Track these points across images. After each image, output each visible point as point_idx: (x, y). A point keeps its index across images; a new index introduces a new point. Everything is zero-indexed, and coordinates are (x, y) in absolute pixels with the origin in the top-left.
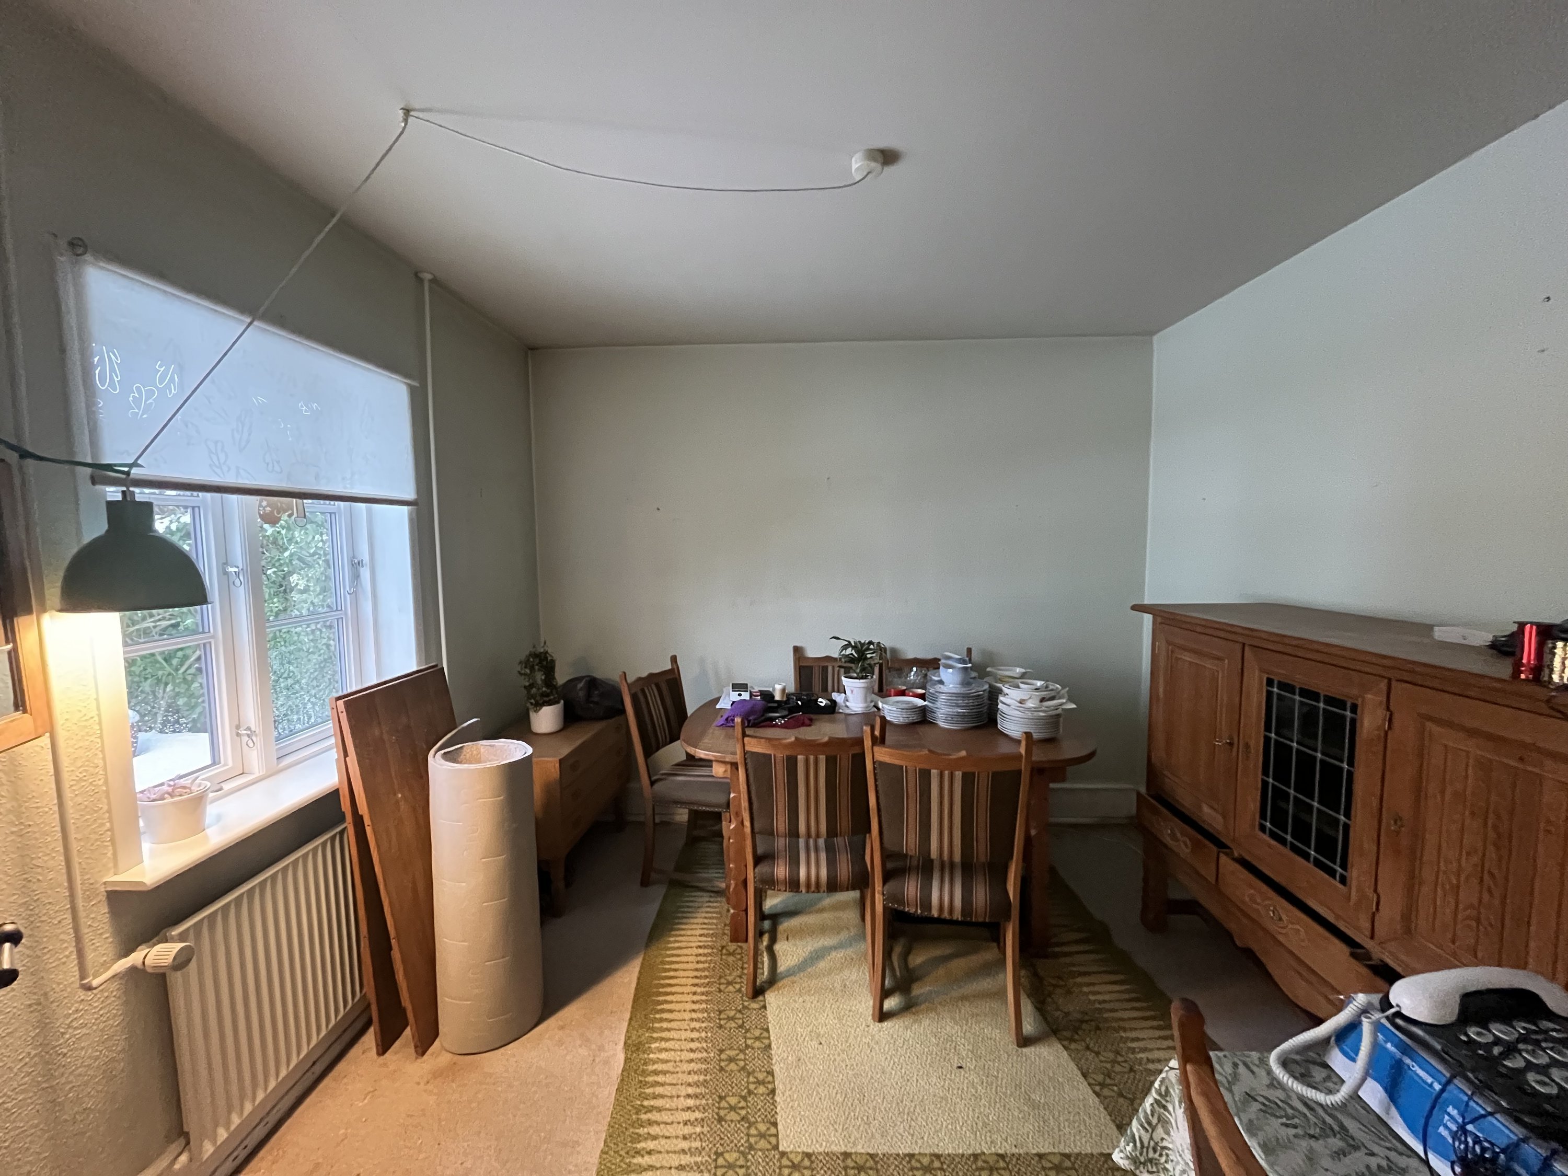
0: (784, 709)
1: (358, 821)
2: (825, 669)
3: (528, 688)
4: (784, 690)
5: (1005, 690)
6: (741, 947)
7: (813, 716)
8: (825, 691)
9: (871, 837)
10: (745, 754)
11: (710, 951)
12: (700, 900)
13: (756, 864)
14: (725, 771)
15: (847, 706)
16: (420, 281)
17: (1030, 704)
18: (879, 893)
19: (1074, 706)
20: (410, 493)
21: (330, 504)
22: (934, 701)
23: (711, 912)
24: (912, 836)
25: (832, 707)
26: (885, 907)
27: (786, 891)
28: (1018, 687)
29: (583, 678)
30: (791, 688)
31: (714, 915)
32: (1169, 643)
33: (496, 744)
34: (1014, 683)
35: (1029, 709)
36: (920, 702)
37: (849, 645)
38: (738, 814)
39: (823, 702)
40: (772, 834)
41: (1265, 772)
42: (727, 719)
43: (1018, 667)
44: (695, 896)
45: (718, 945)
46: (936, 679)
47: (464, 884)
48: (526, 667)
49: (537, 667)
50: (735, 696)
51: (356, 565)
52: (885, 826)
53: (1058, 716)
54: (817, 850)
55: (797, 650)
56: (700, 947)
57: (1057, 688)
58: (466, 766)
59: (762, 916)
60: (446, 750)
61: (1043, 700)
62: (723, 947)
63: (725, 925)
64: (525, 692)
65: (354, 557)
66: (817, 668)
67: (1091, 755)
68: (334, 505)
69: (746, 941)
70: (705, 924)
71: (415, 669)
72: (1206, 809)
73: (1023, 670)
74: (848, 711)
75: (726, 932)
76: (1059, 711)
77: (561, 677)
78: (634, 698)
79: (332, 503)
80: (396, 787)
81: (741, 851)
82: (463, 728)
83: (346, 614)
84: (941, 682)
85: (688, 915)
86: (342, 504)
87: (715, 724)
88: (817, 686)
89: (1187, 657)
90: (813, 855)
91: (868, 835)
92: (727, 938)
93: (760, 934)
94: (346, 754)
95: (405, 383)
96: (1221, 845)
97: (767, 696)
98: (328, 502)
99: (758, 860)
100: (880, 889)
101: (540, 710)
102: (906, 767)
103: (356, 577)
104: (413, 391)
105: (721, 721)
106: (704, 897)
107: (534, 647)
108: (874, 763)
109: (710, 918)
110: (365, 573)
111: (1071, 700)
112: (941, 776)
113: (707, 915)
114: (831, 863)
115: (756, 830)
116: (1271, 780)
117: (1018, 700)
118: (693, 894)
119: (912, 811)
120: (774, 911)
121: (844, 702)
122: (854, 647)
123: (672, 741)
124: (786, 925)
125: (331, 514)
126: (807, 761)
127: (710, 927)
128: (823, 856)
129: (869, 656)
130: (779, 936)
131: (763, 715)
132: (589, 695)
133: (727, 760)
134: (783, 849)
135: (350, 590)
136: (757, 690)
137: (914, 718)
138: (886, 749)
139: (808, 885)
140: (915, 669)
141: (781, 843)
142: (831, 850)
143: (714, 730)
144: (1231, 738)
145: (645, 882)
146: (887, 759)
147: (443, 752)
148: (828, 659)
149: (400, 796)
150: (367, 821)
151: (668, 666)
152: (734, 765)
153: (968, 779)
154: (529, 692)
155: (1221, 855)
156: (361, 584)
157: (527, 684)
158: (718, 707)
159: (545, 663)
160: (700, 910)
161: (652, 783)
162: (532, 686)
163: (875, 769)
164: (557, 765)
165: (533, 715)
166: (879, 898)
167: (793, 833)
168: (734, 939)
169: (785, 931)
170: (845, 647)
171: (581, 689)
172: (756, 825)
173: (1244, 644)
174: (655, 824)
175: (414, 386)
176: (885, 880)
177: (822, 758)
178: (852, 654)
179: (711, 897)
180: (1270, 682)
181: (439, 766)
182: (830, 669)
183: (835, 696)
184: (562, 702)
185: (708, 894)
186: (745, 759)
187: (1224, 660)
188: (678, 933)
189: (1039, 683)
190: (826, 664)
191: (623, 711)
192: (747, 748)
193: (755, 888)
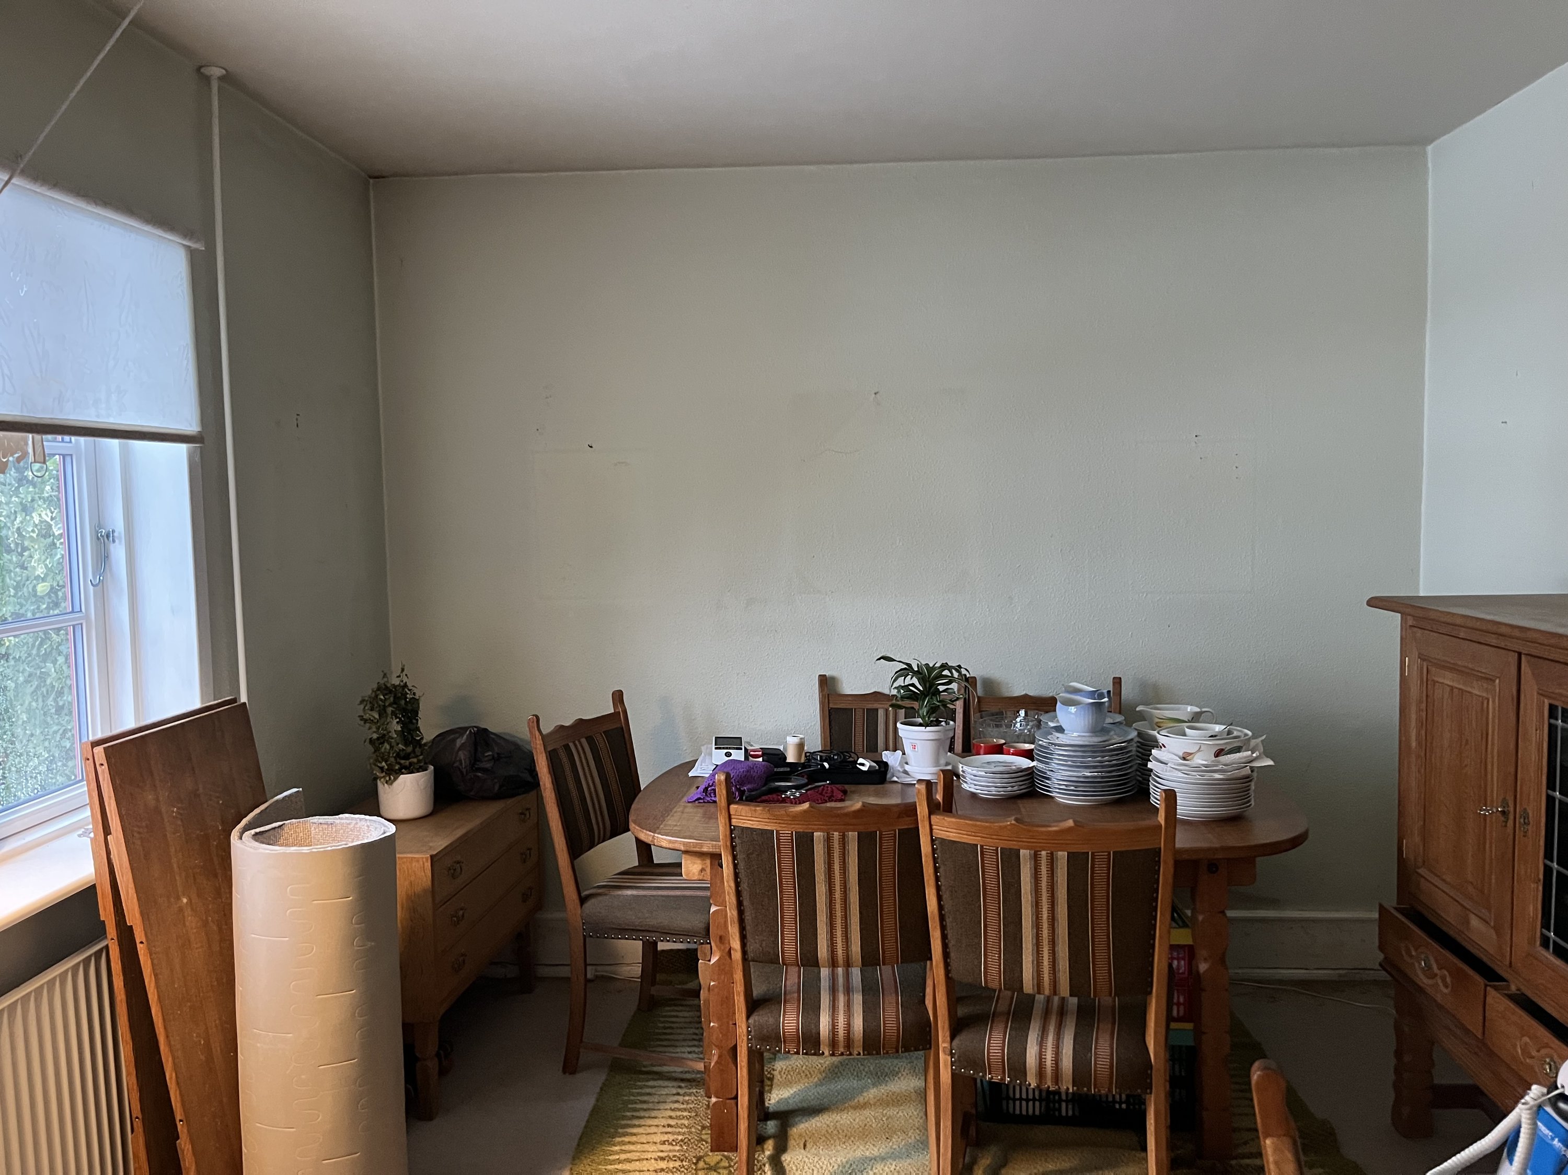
0: (801, 775)
1: (126, 934)
2: (873, 713)
3: (376, 743)
4: (801, 746)
5: (1162, 739)
6: (728, 1158)
7: (847, 787)
8: (872, 750)
9: (931, 964)
10: (731, 831)
11: (678, 1164)
12: (664, 1092)
13: (750, 1011)
14: (702, 870)
15: (906, 772)
16: (207, 79)
17: (1198, 760)
18: (944, 1051)
19: (1271, 763)
20: (190, 424)
21: (63, 441)
22: (1046, 759)
23: (679, 1110)
24: (993, 957)
25: (881, 774)
26: (954, 1075)
27: (797, 1053)
28: (1184, 735)
29: (465, 729)
30: (815, 744)
31: (685, 1114)
32: (1422, 658)
33: (338, 821)
34: (1177, 727)
35: (1197, 768)
36: (1025, 763)
37: (907, 670)
38: (722, 939)
39: (865, 764)
40: (775, 961)
41: (1548, 855)
42: (706, 790)
43: (1188, 704)
44: (654, 1087)
45: (691, 1155)
46: (1052, 724)
47: (291, 1035)
48: (372, 709)
49: (390, 710)
50: (719, 757)
51: (103, 539)
52: (952, 943)
53: (1247, 779)
54: (848, 990)
55: (825, 682)
56: (662, 1159)
57: (1246, 735)
58: (293, 849)
59: (760, 1113)
60: (258, 830)
61: (1218, 754)
62: (699, 1159)
63: (703, 1127)
64: (371, 749)
65: (100, 526)
66: (859, 713)
67: (1296, 842)
68: (71, 442)
69: (735, 1149)
70: (669, 1126)
71: (198, 705)
72: (1475, 922)
73: (1197, 710)
74: (908, 780)
75: (704, 1137)
76: (1247, 771)
77: (429, 728)
78: (552, 757)
79: (67, 438)
80: (180, 889)
81: (728, 1001)
82: (277, 801)
83: (87, 617)
84: (1060, 729)
85: (642, 1114)
86: (82, 440)
87: (685, 799)
88: (859, 739)
89: (1448, 679)
90: (841, 999)
91: (928, 962)
92: (706, 1147)
93: (759, 1140)
94: (107, 831)
95: (184, 245)
96: (1491, 975)
97: (774, 757)
98: (59, 437)
99: (753, 1006)
100: (946, 1045)
101: (395, 779)
102: (982, 847)
103: (103, 559)
104: (193, 256)
105: (694, 793)
106: (669, 1088)
107: (385, 675)
108: (933, 841)
109: (678, 1118)
110: (118, 552)
111: (1267, 754)
112: (1036, 857)
113: (673, 1114)
114: (870, 1010)
115: (751, 955)
116: (1555, 865)
117: (1181, 754)
118: (651, 1083)
119: (992, 915)
120: (783, 1108)
121: (901, 765)
122: (917, 673)
123: (614, 834)
124: (801, 1128)
125: (64, 456)
126: (828, 840)
127: (678, 1130)
128: (858, 999)
129: (941, 688)
130: (792, 1143)
131: (765, 785)
132: (475, 759)
133: (705, 849)
134: (796, 987)
135: (94, 577)
136: (757, 747)
137: (1015, 789)
138: (953, 820)
139: (833, 1043)
140: (1022, 713)
141: (792, 978)
142: (871, 991)
143: (685, 807)
144: (1504, 803)
145: (570, 1067)
146: (952, 835)
147: (253, 832)
148: (877, 696)
149: (185, 900)
150: (139, 935)
151: (609, 709)
152: (715, 858)
153: (1077, 862)
154: (377, 750)
155: (1488, 988)
156: (111, 570)
157: (375, 736)
158: (690, 774)
159: (403, 702)
160: (662, 1106)
161: (583, 900)
162: (383, 739)
163: (934, 851)
164: (428, 865)
165: (382, 788)
166: (945, 1062)
167: (809, 960)
168: (717, 1147)
169: (800, 1135)
170: (903, 673)
171: (463, 746)
172: (750, 948)
173: (1520, 654)
174: (587, 981)
175: (196, 250)
176: (956, 1030)
177: (853, 836)
178: (913, 685)
179: (680, 1087)
180: (1553, 709)
181: (252, 850)
182: (881, 713)
183: (887, 756)
184: (431, 768)
185: (675, 1084)
186: (732, 839)
187: (1494, 681)
188: (626, 1139)
189: (1218, 728)
190: (875, 706)
191: (534, 784)
192: (734, 822)
193: (750, 1050)
